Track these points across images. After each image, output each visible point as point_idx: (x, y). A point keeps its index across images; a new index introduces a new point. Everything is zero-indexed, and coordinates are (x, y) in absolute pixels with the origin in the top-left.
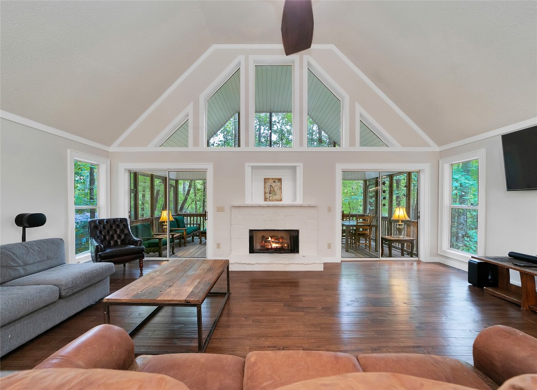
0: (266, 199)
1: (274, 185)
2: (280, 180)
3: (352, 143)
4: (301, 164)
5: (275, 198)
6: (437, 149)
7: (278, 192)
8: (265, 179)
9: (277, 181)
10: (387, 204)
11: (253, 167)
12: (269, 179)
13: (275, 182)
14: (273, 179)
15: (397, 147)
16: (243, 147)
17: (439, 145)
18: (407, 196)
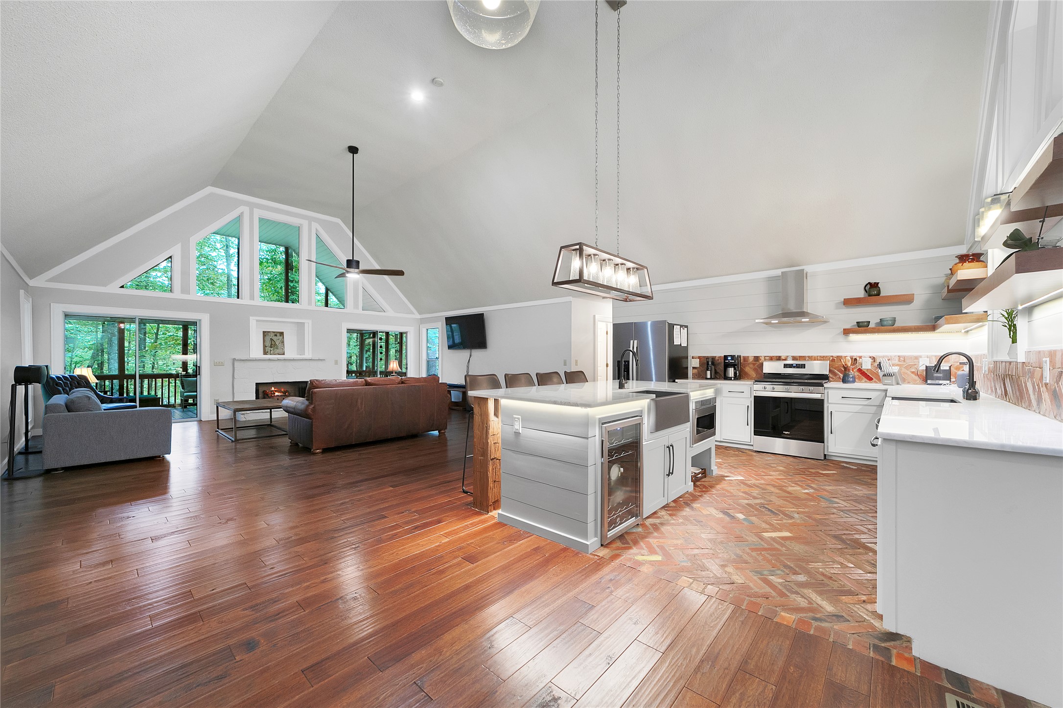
0: (265, 353)
1: (275, 338)
2: (282, 334)
3: (356, 306)
4: (310, 322)
5: (276, 352)
6: (418, 316)
7: (280, 346)
8: (264, 332)
9: (278, 334)
10: (384, 358)
11: (257, 321)
12: (270, 332)
13: (276, 335)
14: (274, 332)
15: (390, 313)
16: (245, 300)
17: (420, 314)
18: (399, 352)
